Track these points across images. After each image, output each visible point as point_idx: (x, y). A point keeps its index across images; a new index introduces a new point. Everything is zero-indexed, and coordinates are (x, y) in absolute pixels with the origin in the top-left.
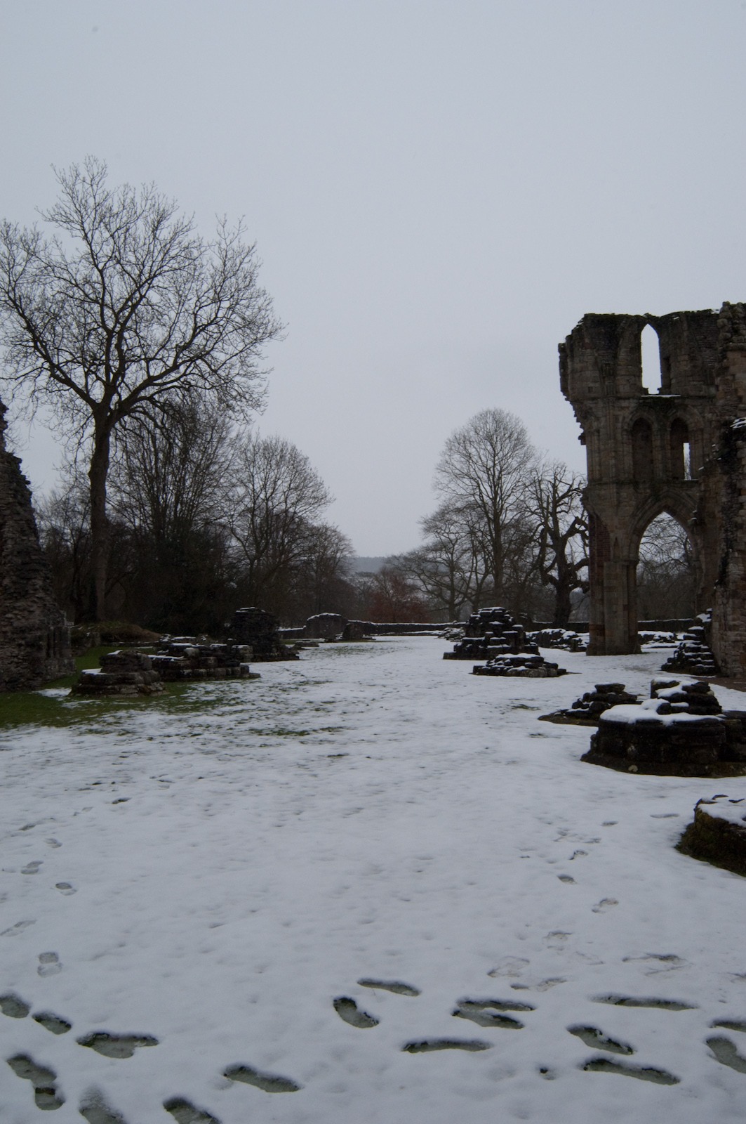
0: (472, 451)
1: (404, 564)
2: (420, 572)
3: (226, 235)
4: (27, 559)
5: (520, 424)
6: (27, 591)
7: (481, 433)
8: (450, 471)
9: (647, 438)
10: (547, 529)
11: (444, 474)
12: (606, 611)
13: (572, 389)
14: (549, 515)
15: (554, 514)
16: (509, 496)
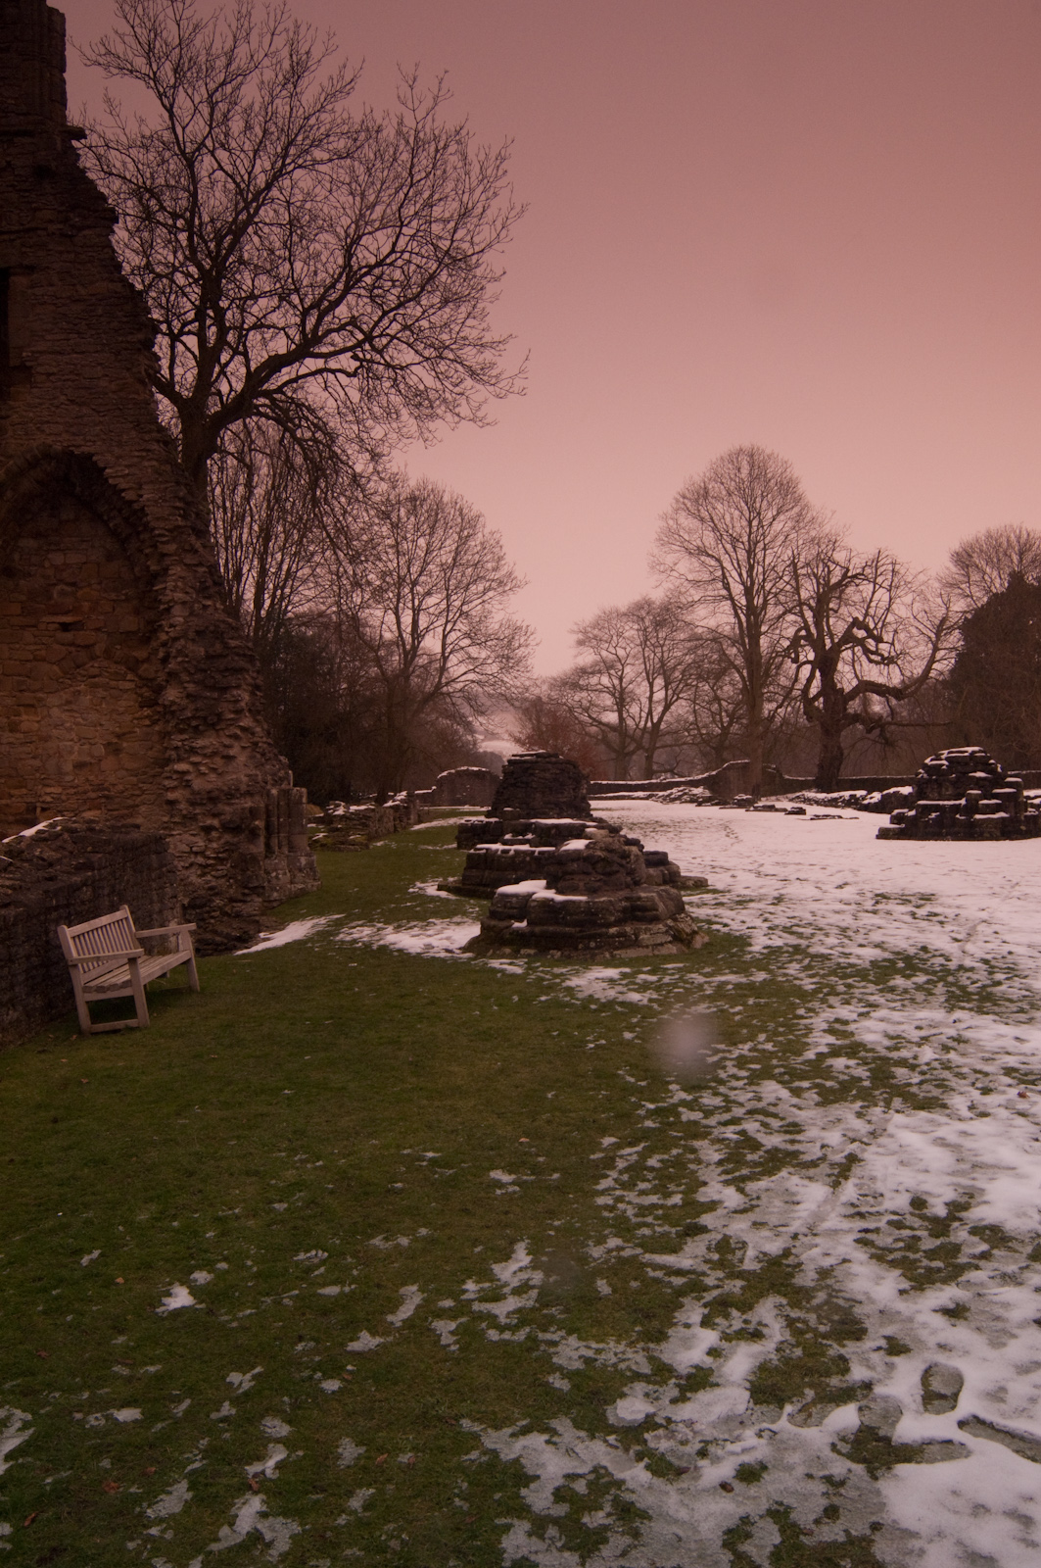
3: (417, 103)
4: (218, 647)
6: (219, 715)
7: (729, 485)
11: (667, 548)
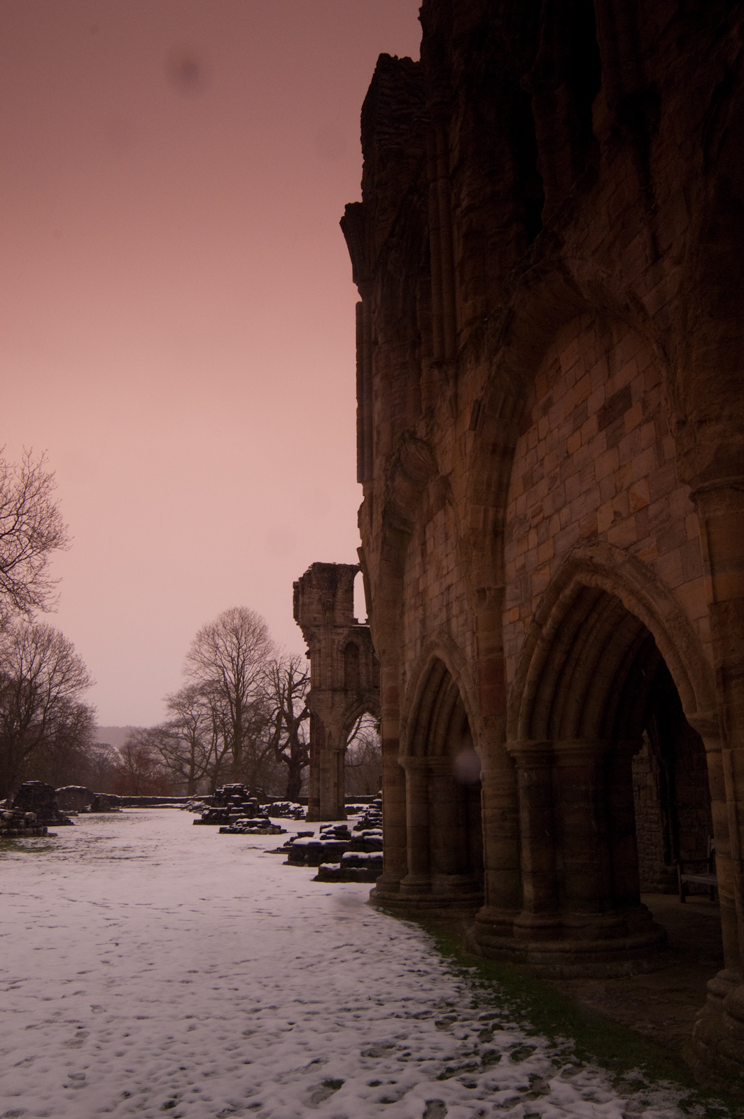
0: (220, 642)
1: (147, 738)
2: (162, 747)
3: (30, 464)
5: (263, 621)
7: (228, 627)
8: (199, 659)
9: (356, 656)
10: (282, 713)
11: (194, 661)
12: (321, 787)
13: (302, 618)
14: (285, 700)
15: (289, 699)
16: (250, 683)
